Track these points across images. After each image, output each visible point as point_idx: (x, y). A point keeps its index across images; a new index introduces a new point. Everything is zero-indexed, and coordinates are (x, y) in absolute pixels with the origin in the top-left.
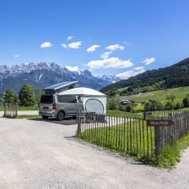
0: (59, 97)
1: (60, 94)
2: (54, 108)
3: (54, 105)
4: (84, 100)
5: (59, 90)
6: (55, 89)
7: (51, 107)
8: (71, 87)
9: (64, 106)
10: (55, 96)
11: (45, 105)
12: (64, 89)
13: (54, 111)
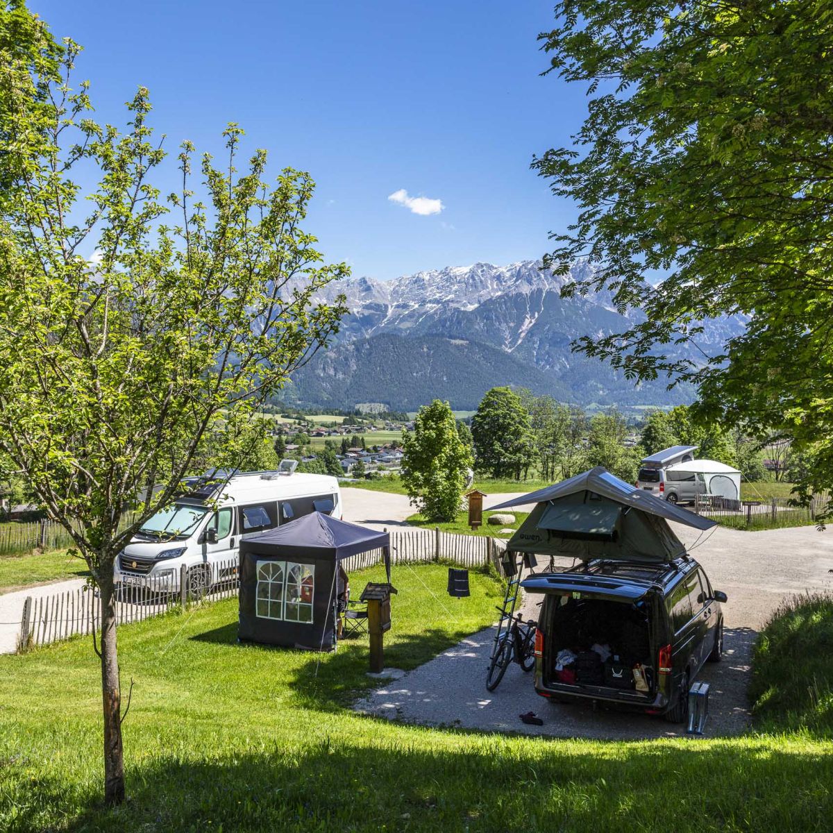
0: (668, 473)
1: (671, 469)
2: (662, 490)
3: (662, 484)
4: (707, 478)
5: (668, 463)
6: (663, 461)
7: (656, 488)
8: (686, 458)
9: (675, 486)
10: (663, 471)
11: (648, 485)
12: (675, 460)
13: (662, 493)
